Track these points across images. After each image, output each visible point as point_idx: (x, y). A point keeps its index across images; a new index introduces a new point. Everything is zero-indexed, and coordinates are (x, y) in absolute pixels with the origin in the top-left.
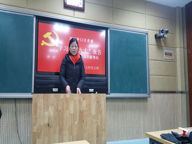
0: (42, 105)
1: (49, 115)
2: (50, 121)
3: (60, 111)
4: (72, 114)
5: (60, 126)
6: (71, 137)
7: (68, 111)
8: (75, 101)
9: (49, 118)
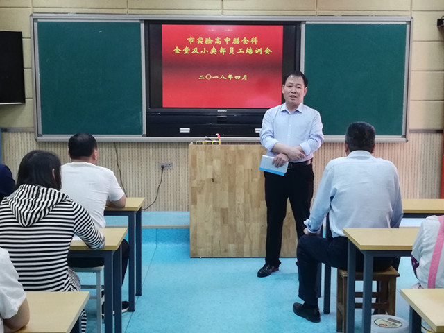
0: (204, 158)
1: (214, 170)
2: (216, 176)
3: (230, 165)
4: (248, 170)
5: (230, 182)
6: (249, 195)
7: (242, 166)
8: (253, 154)
9: (214, 173)
